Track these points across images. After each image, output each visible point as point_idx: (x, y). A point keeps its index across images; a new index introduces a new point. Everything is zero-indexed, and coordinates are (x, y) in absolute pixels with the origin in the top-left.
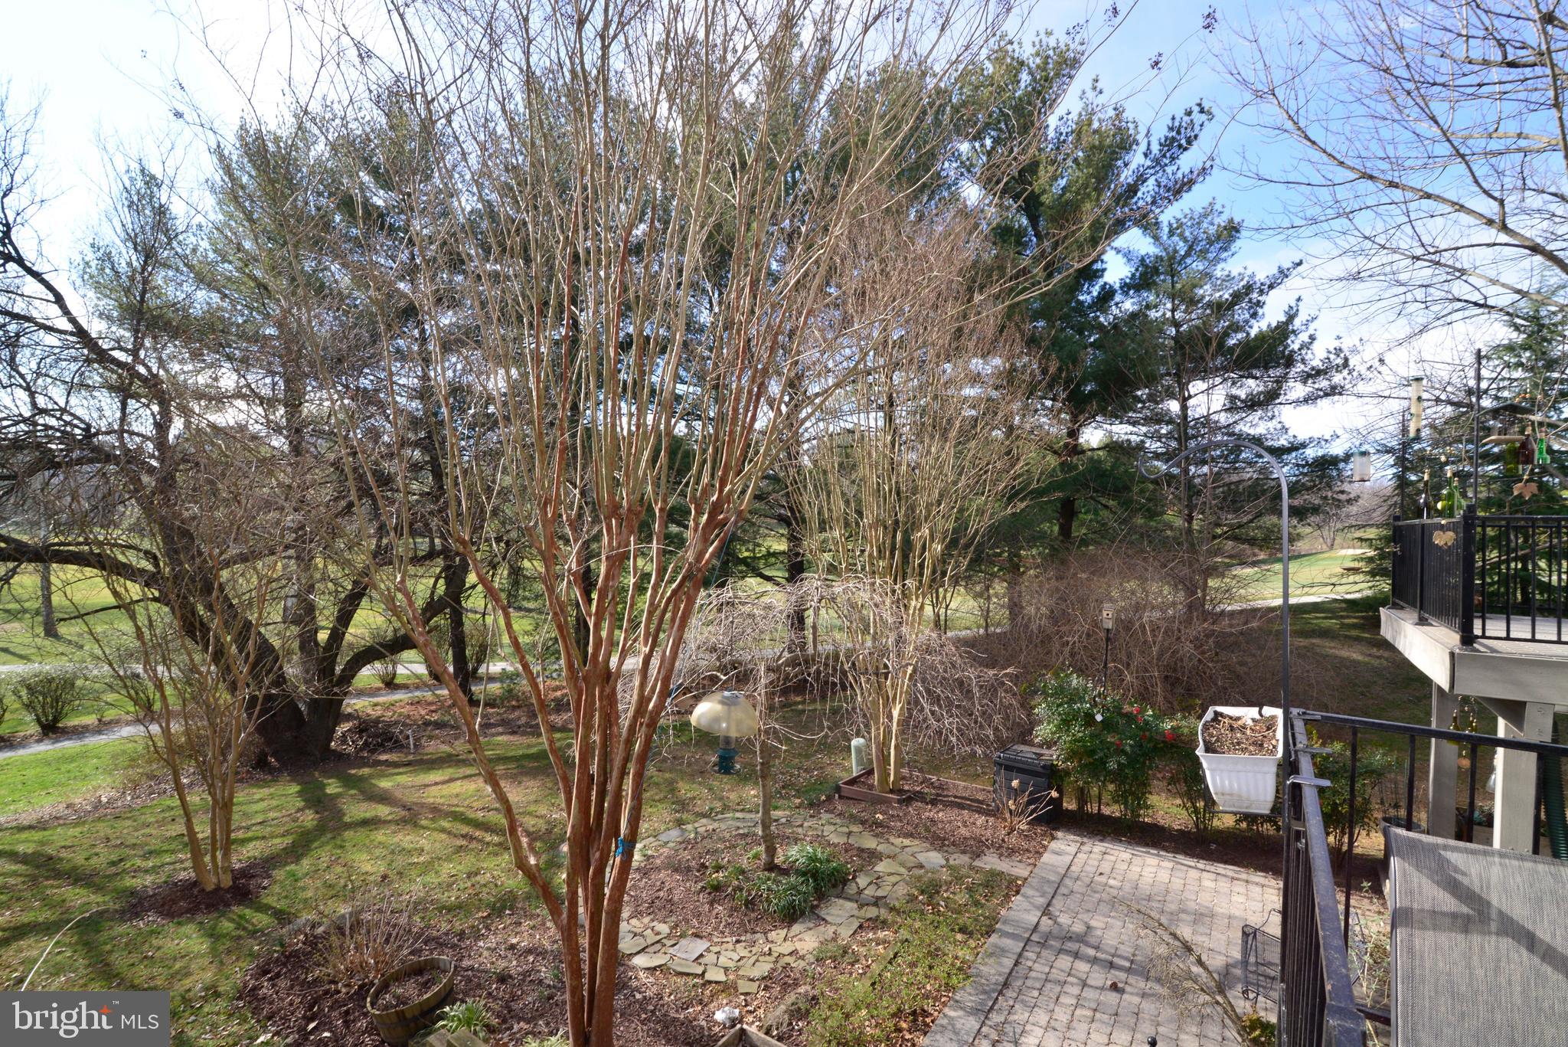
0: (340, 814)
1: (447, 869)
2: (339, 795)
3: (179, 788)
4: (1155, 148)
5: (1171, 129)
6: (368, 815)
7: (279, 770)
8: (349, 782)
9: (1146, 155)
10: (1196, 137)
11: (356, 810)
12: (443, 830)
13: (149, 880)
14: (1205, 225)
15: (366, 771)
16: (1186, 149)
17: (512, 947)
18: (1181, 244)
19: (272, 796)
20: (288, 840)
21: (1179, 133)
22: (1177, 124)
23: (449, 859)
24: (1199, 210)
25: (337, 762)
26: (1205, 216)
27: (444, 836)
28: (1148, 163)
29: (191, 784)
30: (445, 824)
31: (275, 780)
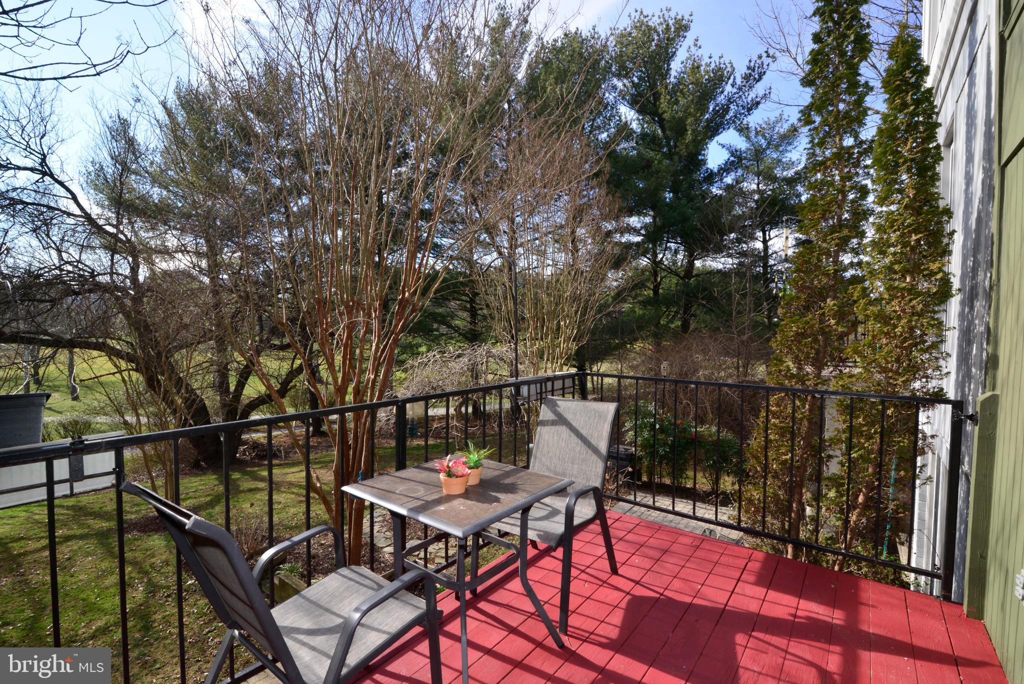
0: (239, 486)
1: (293, 510)
2: (238, 479)
3: (152, 478)
4: (739, 81)
5: (749, 68)
6: (253, 487)
7: (207, 469)
8: (244, 473)
9: (733, 86)
10: (765, 73)
11: (246, 484)
12: (293, 493)
13: (133, 517)
14: (777, 129)
15: (256, 469)
16: (758, 81)
17: (322, 544)
18: (763, 141)
19: (201, 480)
20: (209, 498)
21: (754, 71)
22: (752, 65)
23: (294, 506)
24: (773, 119)
25: (241, 465)
26: (777, 122)
27: (293, 496)
28: (735, 90)
29: (158, 476)
30: (295, 491)
31: (205, 474)
